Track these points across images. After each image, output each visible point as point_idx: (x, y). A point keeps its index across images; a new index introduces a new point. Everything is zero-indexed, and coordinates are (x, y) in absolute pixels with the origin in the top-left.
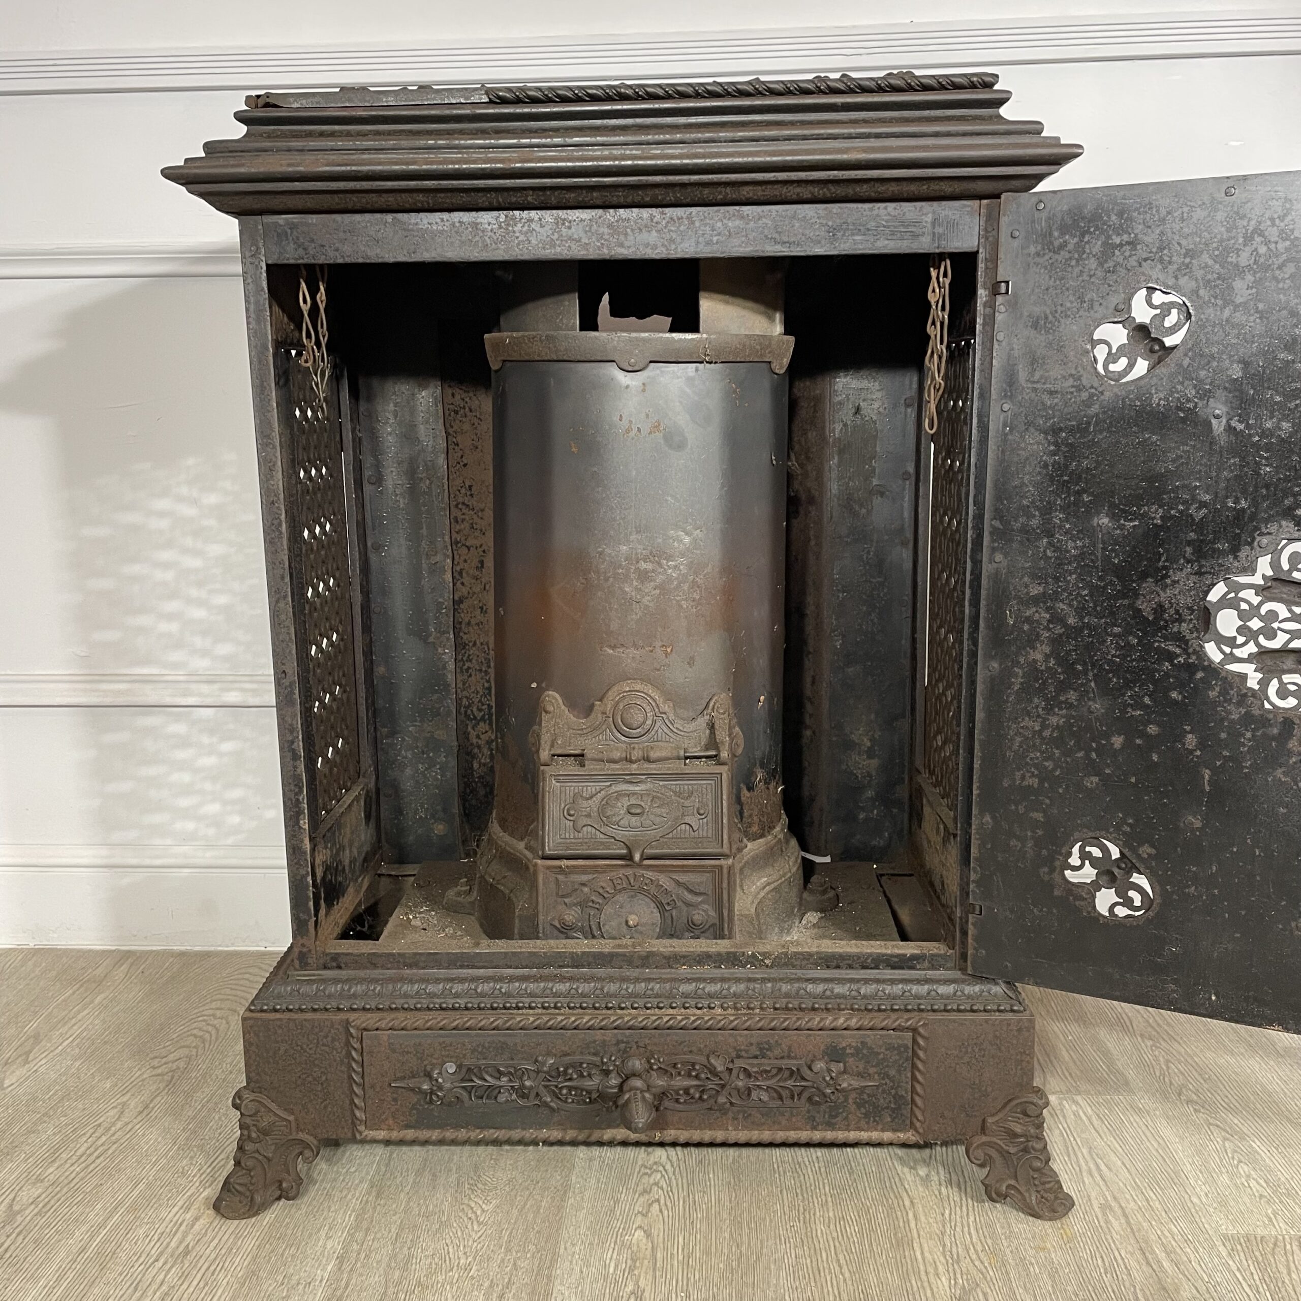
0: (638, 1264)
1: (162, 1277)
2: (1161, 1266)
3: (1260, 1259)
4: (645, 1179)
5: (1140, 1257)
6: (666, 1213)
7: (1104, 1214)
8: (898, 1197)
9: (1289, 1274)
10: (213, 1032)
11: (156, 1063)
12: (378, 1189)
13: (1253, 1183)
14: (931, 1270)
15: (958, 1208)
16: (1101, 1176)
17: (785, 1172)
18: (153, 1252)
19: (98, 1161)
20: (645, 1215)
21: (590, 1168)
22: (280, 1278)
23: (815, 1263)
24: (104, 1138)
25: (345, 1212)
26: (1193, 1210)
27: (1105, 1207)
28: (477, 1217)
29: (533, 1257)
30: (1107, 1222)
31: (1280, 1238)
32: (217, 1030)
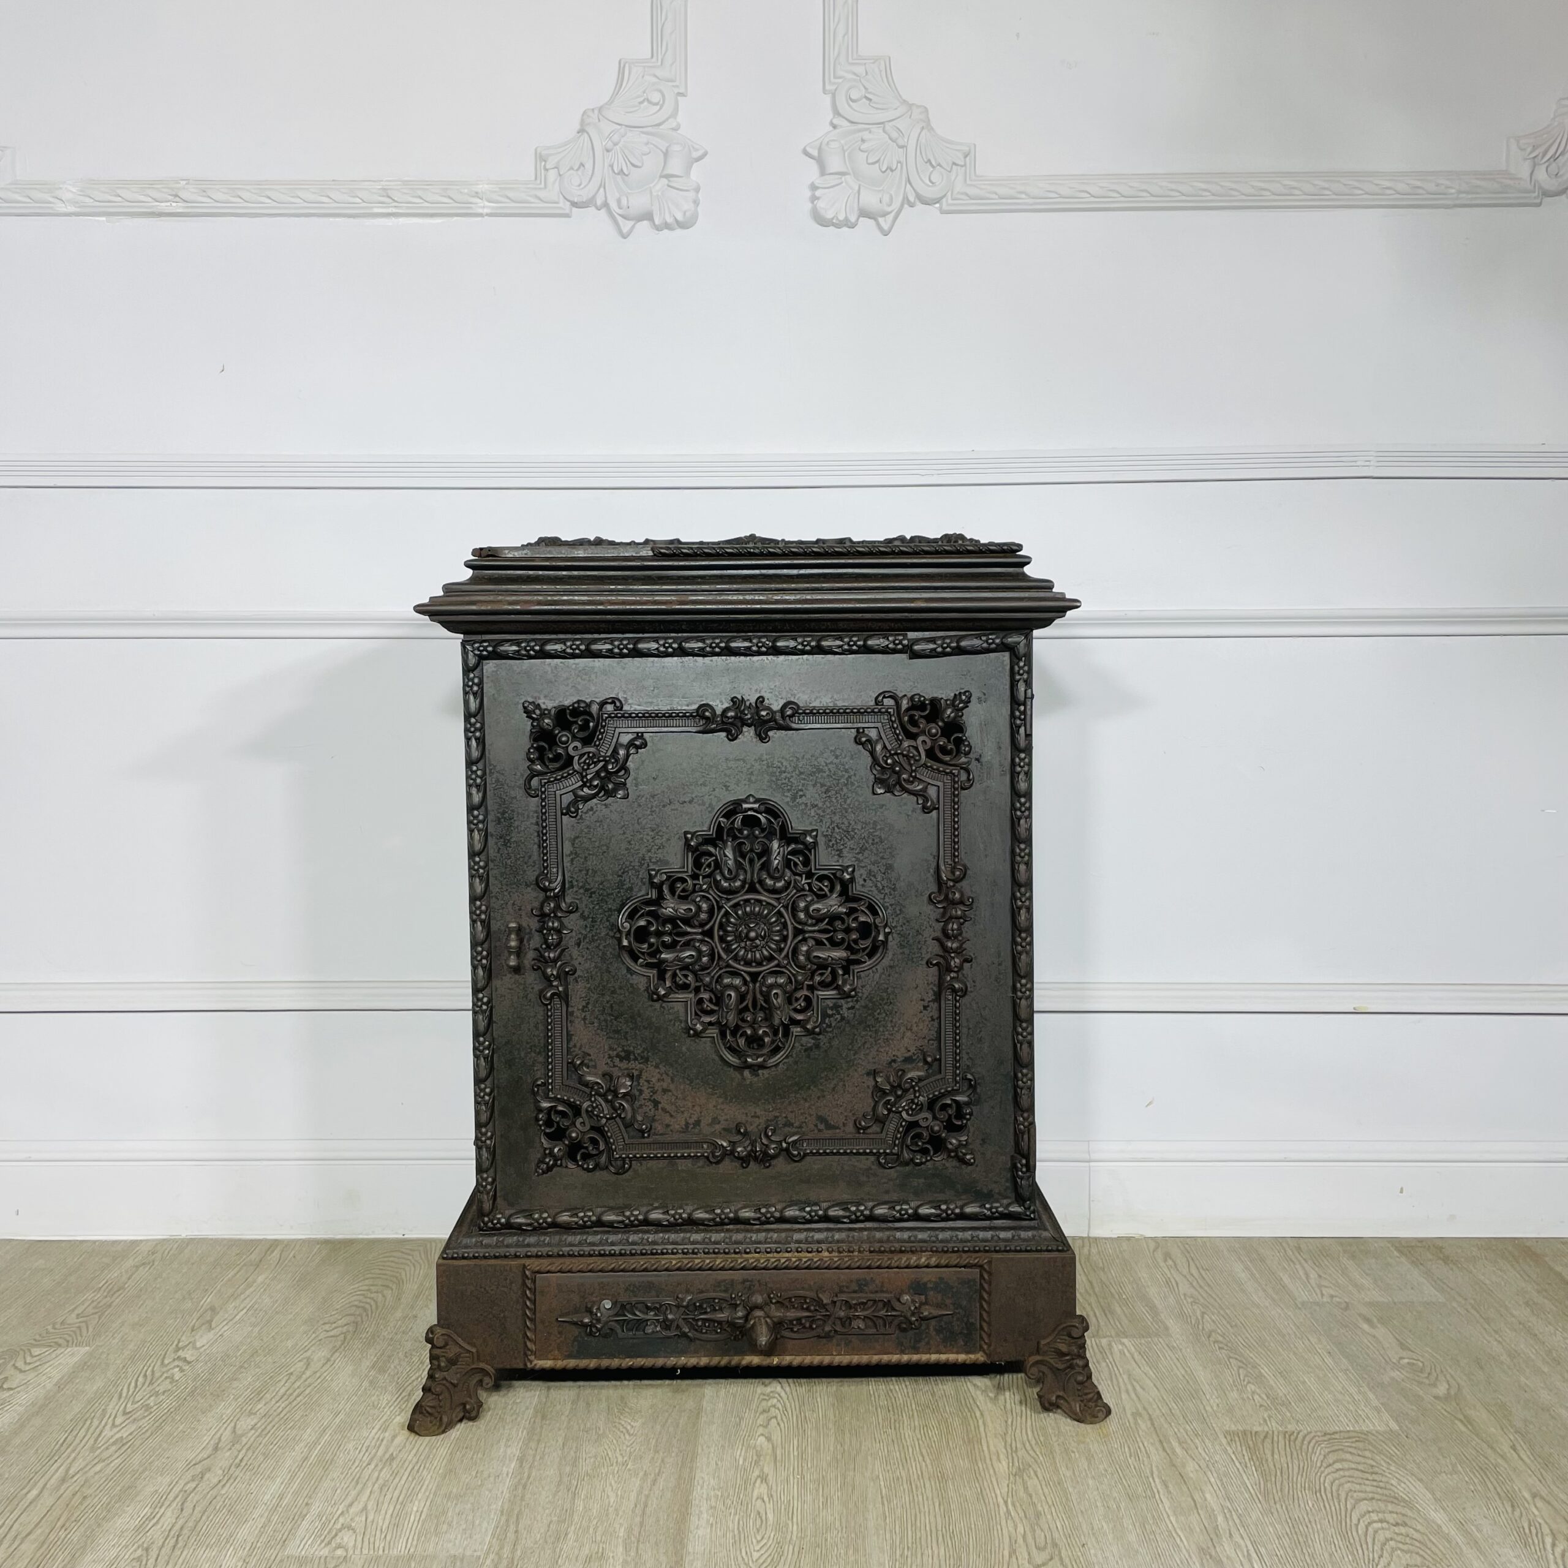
0: (762, 1458)
1: (376, 1474)
2: (1174, 1452)
3: (1252, 1446)
4: (764, 1404)
5: (1158, 1444)
6: (782, 1425)
7: (1135, 1419)
8: (971, 1410)
9: (1273, 1455)
10: (372, 1303)
11: (327, 1327)
12: (542, 1414)
13: (1256, 1397)
14: (994, 1458)
15: (1019, 1418)
16: (1136, 1394)
17: (879, 1396)
18: (364, 1458)
19: (299, 1399)
20: (766, 1427)
21: (717, 1396)
22: (474, 1473)
23: (903, 1455)
24: (298, 1384)
25: (518, 1430)
26: (1205, 1415)
27: (1136, 1415)
28: (628, 1431)
29: (677, 1455)
30: (1136, 1423)
31: (1271, 1432)
32: (376, 1303)
